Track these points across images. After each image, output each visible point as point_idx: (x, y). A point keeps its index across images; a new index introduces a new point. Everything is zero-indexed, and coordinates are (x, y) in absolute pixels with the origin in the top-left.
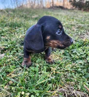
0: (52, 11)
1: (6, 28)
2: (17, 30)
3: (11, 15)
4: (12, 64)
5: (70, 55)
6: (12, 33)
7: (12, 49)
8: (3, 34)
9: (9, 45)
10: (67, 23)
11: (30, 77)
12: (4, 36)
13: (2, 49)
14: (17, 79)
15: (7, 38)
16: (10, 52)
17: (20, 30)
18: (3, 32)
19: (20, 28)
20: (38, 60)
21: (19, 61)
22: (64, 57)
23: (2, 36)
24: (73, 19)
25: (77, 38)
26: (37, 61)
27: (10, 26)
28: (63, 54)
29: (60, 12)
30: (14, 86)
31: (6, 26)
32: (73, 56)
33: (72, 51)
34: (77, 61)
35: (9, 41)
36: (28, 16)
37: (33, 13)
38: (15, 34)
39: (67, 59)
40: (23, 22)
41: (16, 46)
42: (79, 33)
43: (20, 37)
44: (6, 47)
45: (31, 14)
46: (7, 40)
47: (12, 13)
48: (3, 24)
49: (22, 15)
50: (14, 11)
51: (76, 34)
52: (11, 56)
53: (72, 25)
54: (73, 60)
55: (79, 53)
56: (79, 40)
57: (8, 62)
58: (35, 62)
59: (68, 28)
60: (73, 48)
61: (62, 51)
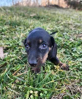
0: (49, 10)
1: (6, 27)
2: (17, 28)
3: (9, 13)
4: (16, 63)
7: (15, 48)
8: (3, 33)
9: (11, 44)
10: (64, 22)
12: (4, 35)
13: (5, 48)
14: (23, 78)
15: (8, 37)
16: (13, 51)
17: (20, 29)
18: (3, 31)
19: (20, 27)
21: (22, 60)
22: (64, 55)
24: (69, 18)
25: (75, 36)
27: (10, 25)
28: (64, 52)
29: (56, 11)
31: (6, 25)
32: (74, 55)
33: (72, 50)
34: (78, 59)
35: (10, 40)
36: (26, 14)
37: (31, 12)
38: (15, 33)
39: (67, 57)
40: (22, 21)
42: (77, 32)
43: (21, 36)
44: (8, 46)
45: (28, 12)
46: (8, 39)
47: (9, 11)
48: (2, 22)
49: (20, 13)
50: (11, 9)
51: (74, 33)
52: (14, 55)
53: (69, 24)
54: (74, 59)
55: (79, 51)
56: (78, 39)
57: (12, 61)
59: (66, 27)
60: (73, 47)
61: (63, 50)
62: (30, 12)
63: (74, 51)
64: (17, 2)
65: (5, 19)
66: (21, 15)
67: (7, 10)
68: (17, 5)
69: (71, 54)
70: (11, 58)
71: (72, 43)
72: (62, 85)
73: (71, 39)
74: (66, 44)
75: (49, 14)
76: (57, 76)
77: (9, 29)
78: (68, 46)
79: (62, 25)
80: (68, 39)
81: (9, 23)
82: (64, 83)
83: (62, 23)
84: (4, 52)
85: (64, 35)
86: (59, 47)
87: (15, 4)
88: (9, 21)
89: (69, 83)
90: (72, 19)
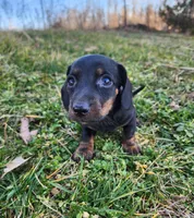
0: (125, 36)
1: (35, 75)
2: (58, 78)
3: (41, 44)
4: (54, 153)
5: (172, 136)
6: (47, 85)
7: (52, 121)
8: (29, 88)
9: (44, 113)
10: (159, 64)
11: (96, 182)
12: (32, 91)
13: (32, 120)
14: (69, 185)
15: (38, 96)
16: (48, 126)
18: (29, 83)
20: (107, 145)
21: (67, 146)
22: (158, 139)
23: (27, 91)
24: (170, 54)
25: (183, 97)
26: (104, 148)
27: (43, 70)
28: (157, 132)
29: (140, 38)
30: (63, 200)
31: (35, 70)
32: (178, 138)
33: (175, 128)
34: (187, 149)
35: (43, 103)
36: (76, 47)
39: (165, 144)
41: (61, 114)
42: (188, 87)
44: (40, 117)
45: (82, 43)
46: (38, 101)
47: (42, 40)
49: (63, 45)
50: (45, 35)
51: (179, 89)
52: (51, 135)
53: (169, 69)
54: (179, 147)
55: (191, 131)
56: (188, 103)
57: (46, 149)
58: (100, 149)
59: (161, 74)
60: (176, 121)
61: (155, 128)
62: (86, 41)
63: (178, 130)
64: (58, 20)
65: (34, 58)
66: (65, 49)
67: (37, 39)
68: (57, 25)
69: (172, 137)
70: (43, 141)
71: (176, 111)
72: (151, 206)
73: (173, 104)
74: (161, 114)
75: (126, 46)
76: (139, 184)
77: (41, 79)
78: (166, 118)
79: (154, 71)
80: (167, 103)
81: (42, 67)
82: (155, 202)
83: (154, 67)
84: (31, 129)
85: (156, 94)
86: (145, 120)
87: (53, 23)
88: (41, 63)
89: (166, 203)
90: (177, 56)
